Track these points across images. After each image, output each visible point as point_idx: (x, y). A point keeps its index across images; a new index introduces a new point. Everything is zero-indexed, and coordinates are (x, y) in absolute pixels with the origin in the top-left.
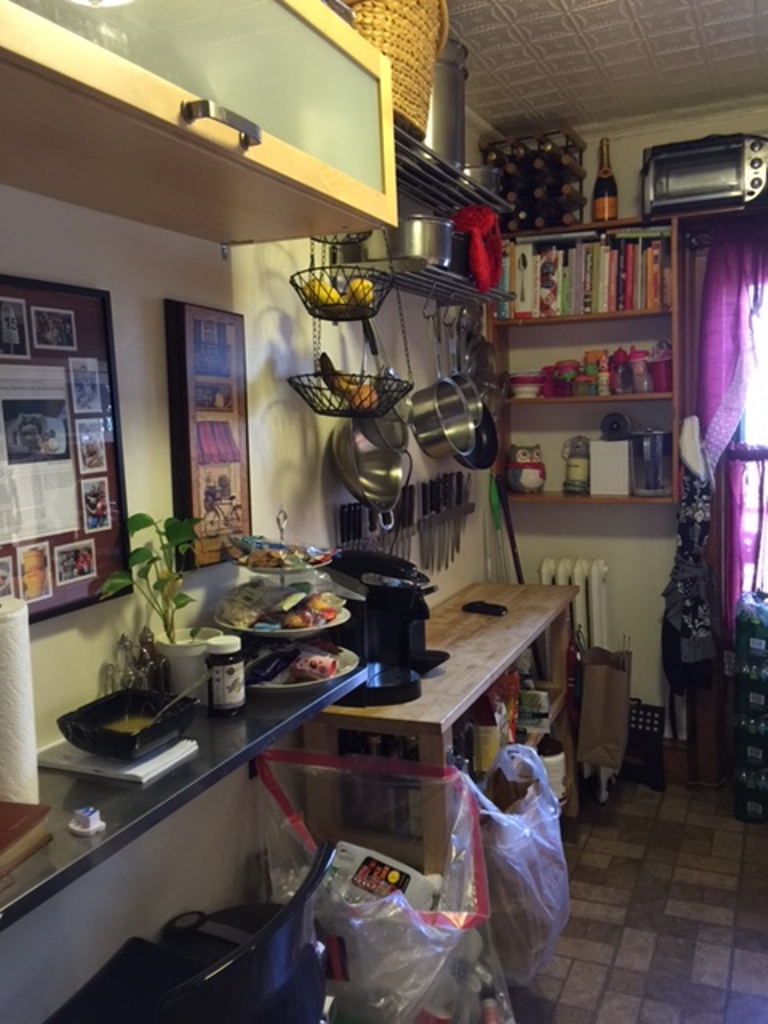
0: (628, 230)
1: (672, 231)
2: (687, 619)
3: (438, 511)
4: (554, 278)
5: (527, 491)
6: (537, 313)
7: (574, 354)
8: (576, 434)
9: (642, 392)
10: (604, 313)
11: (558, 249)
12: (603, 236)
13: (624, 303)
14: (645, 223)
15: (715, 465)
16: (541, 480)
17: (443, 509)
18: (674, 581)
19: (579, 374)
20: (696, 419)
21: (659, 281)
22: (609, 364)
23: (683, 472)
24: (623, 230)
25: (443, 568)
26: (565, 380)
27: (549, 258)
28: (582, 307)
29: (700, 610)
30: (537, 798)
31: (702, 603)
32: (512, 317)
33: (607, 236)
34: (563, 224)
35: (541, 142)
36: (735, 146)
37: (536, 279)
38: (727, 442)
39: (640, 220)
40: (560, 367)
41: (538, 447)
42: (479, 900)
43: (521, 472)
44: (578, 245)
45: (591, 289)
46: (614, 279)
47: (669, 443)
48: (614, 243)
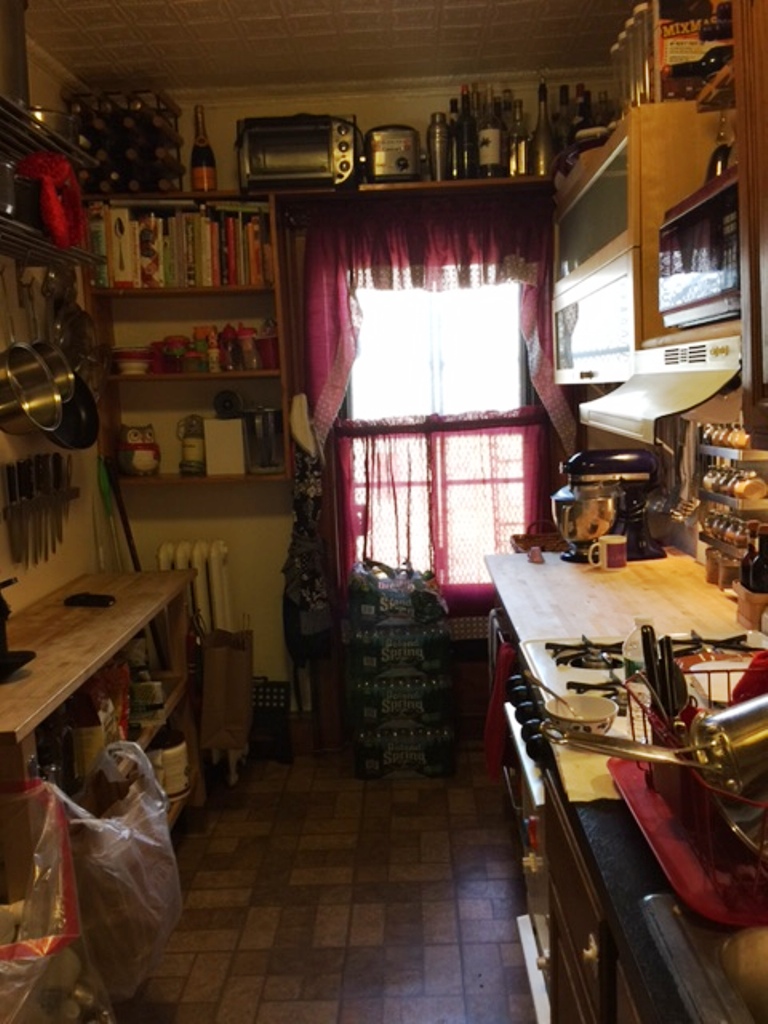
0: (228, 203)
1: (269, 208)
2: (305, 593)
3: (30, 497)
4: (154, 247)
5: (141, 474)
6: (138, 283)
7: (183, 329)
8: (189, 413)
9: (251, 369)
10: (208, 287)
11: (157, 216)
12: (203, 207)
13: (228, 278)
14: (243, 197)
15: (324, 442)
16: (155, 462)
17: (37, 494)
18: (292, 557)
19: (189, 350)
20: (304, 397)
21: (260, 256)
22: (218, 341)
23: (294, 450)
24: (223, 202)
25: (41, 562)
26: (175, 356)
27: (148, 226)
28: (186, 281)
29: (318, 583)
30: (140, 795)
31: (318, 576)
32: (112, 285)
33: (207, 207)
34: (158, 190)
35: (130, 100)
36: (322, 127)
37: (135, 246)
38: (334, 419)
39: (238, 194)
40: (169, 342)
41: (150, 426)
42: (68, 921)
43: (133, 454)
44: (178, 214)
45: (194, 262)
46: (216, 252)
47: (280, 421)
48: (215, 215)
